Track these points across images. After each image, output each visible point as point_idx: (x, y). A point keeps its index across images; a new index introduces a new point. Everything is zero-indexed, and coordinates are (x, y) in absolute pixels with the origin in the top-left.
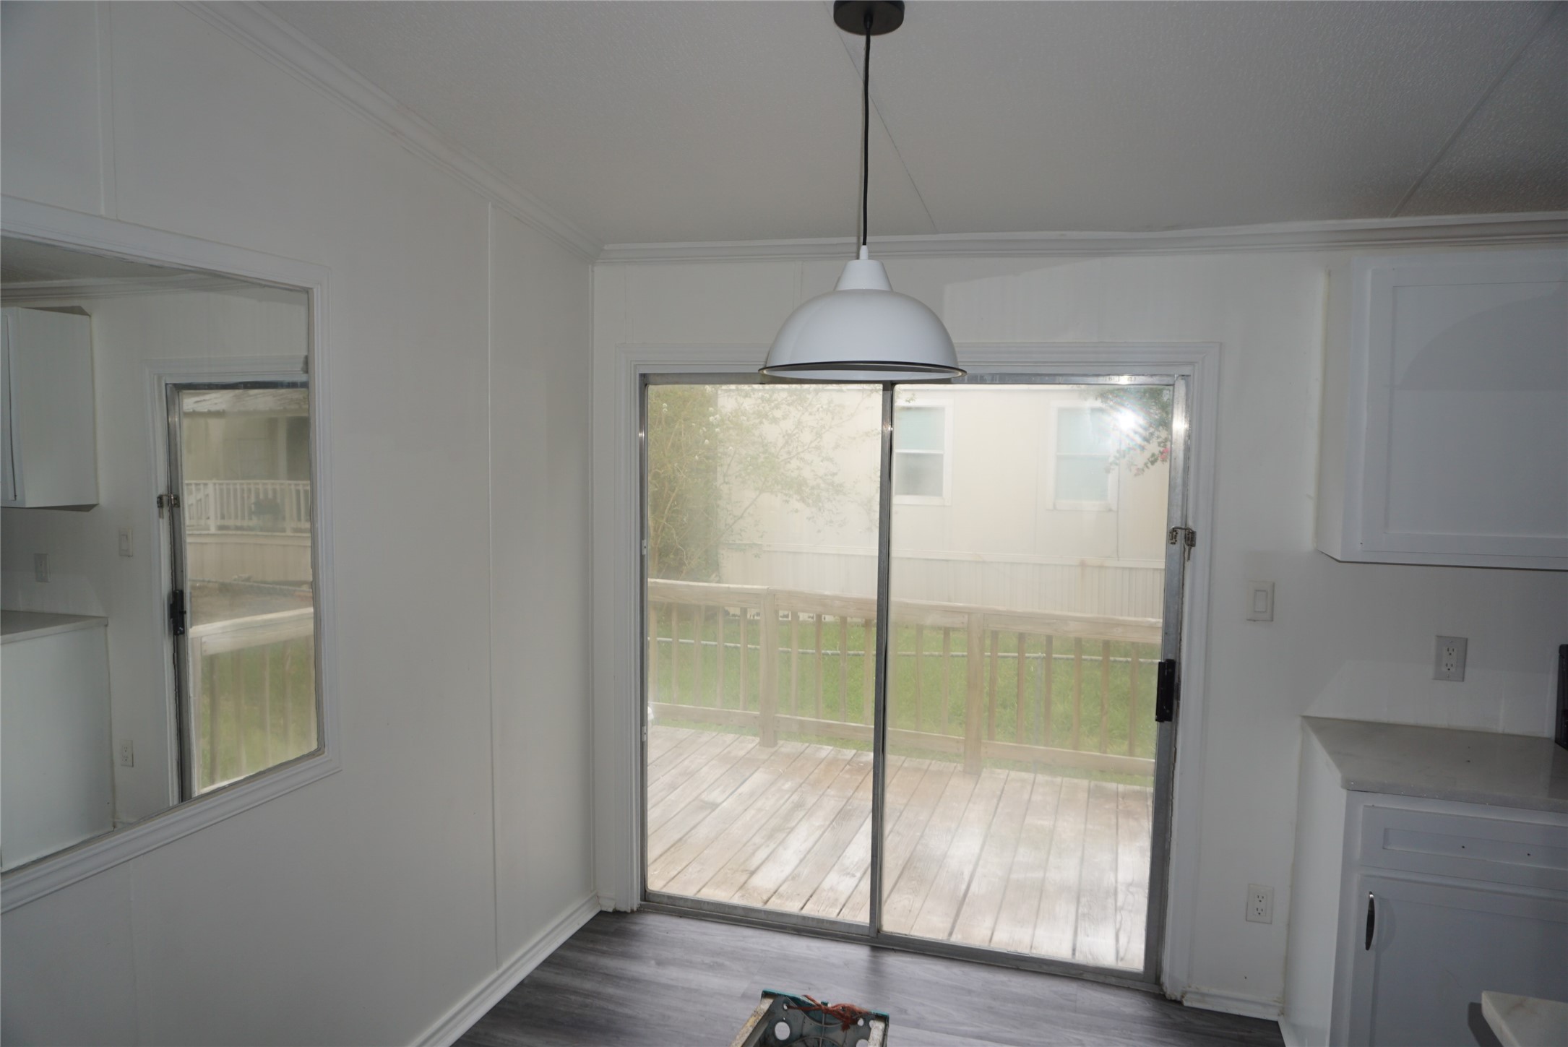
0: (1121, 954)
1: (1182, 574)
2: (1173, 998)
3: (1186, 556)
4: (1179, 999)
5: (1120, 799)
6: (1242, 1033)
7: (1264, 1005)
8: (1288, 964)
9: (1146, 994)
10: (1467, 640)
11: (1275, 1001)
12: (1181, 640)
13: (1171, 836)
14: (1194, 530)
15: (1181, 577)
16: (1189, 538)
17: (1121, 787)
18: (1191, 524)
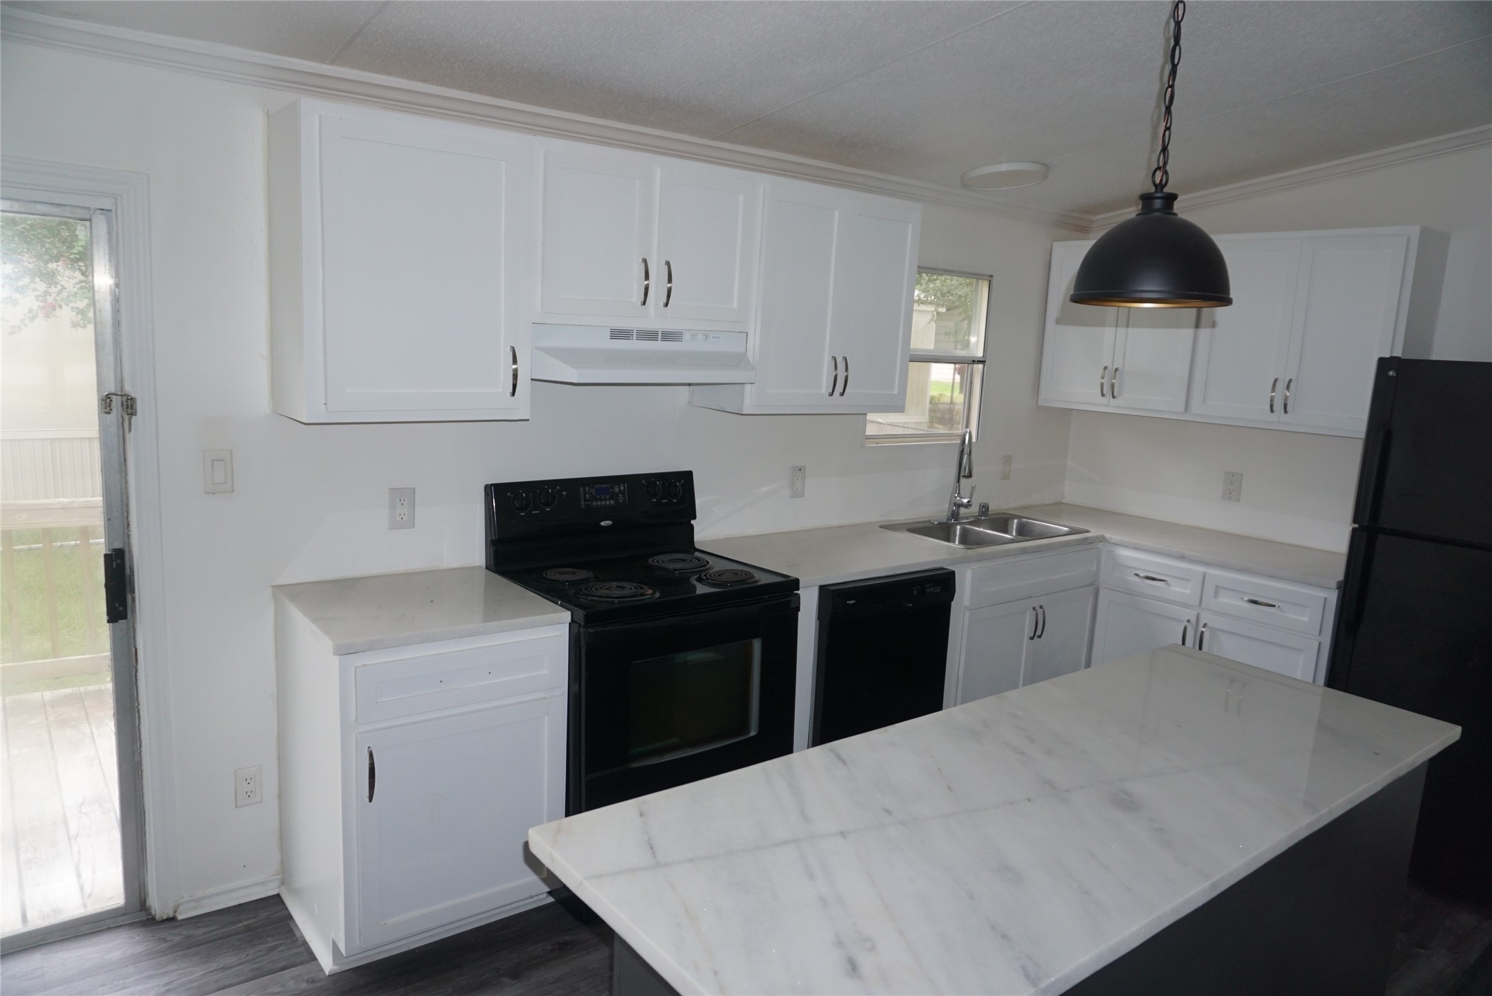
0: (88, 890)
1: (122, 448)
2: (165, 918)
3: (124, 428)
4: (171, 915)
5: (49, 709)
6: (246, 923)
7: (263, 883)
8: (284, 837)
9: (132, 925)
10: (414, 489)
11: (274, 875)
12: (128, 525)
13: (141, 746)
14: (133, 396)
15: (122, 451)
16: (128, 405)
17: (48, 695)
18: (128, 389)
